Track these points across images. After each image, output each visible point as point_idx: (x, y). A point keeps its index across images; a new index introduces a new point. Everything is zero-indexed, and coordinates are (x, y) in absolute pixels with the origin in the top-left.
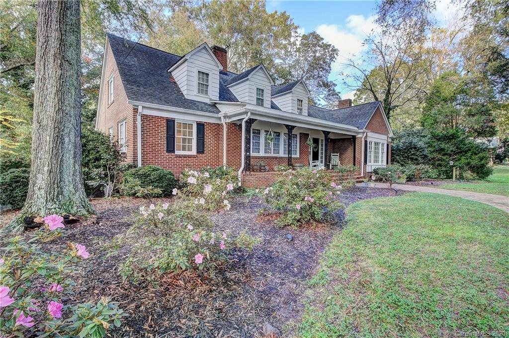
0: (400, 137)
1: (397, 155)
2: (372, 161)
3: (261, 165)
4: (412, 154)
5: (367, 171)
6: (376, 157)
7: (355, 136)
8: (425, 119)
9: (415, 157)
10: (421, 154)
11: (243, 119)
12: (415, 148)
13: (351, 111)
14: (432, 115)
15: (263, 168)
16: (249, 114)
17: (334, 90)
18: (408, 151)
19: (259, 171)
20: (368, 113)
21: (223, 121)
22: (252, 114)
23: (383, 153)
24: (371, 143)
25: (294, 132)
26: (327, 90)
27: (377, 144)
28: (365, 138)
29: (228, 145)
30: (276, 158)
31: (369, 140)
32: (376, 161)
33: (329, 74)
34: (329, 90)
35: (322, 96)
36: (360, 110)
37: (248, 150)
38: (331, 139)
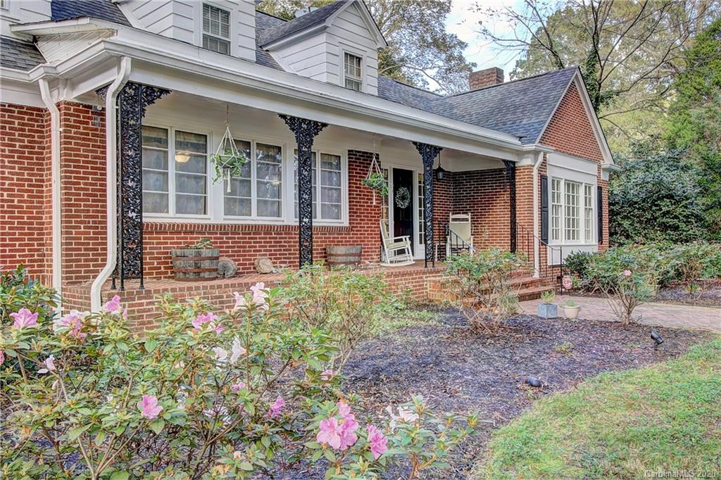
0: (629, 170)
1: (625, 218)
2: (562, 234)
3: (199, 254)
4: (664, 214)
5: (549, 264)
6: (572, 223)
7: (514, 163)
8: (676, 130)
9: (671, 222)
10: (687, 212)
11: (106, 87)
12: (671, 197)
13: (500, 97)
14: (692, 119)
15: (206, 264)
16: (126, 64)
17: (461, 59)
18: (653, 204)
19: (191, 276)
20: (546, 98)
21: (49, 100)
22: (138, 64)
23: (588, 210)
24: (556, 182)
25: (320, 144)
26: (444, 56)
27: (571, 186)
28: (540, 170)
29: (67, 185)
30: (268, 229)
31: (550, 173)
32: (571, 234)
33: (447, 15)
34: (449, 59)
35: (432, 72)
36: (525, 91)
37: (131, 200)
38: (447, 174)
